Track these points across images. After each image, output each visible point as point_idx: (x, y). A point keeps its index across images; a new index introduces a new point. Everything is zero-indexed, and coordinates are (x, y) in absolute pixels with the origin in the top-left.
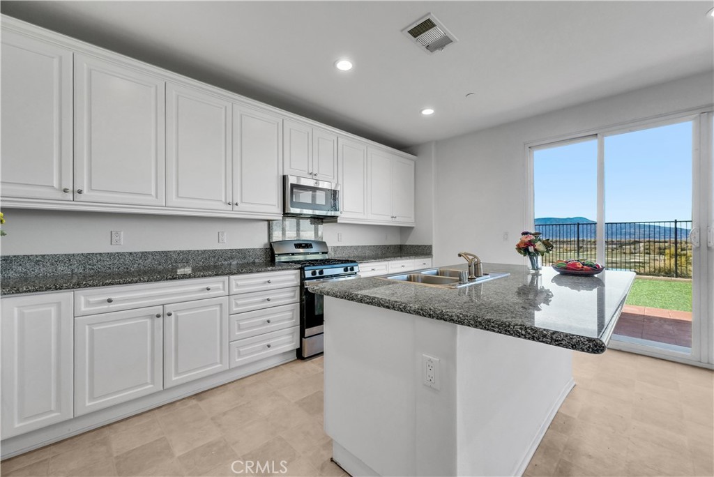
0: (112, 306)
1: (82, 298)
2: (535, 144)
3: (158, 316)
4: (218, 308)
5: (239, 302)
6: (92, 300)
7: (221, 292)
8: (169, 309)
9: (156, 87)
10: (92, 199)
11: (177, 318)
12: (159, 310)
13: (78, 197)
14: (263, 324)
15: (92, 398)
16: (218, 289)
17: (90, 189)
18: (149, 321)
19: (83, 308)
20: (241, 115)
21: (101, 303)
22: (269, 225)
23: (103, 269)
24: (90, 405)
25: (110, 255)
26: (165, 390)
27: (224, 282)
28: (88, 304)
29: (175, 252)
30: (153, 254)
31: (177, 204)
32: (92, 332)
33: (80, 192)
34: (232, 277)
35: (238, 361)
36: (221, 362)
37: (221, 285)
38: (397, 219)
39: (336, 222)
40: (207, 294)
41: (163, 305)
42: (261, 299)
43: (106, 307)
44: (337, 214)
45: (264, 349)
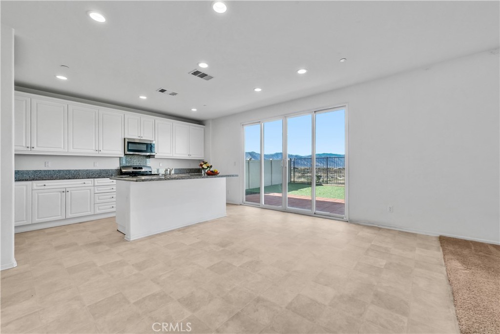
0: (46, 187)
1: (35, 184)
2: (245, 124)
3: (63, 192)
4: (89, 191)
5: (99, 189)
6: (38, 185)
7: (91, 185)
8: (67, 190)
9: (64, 107)
10: (38, 150)
11: (71, 193)
12: (64, 190)
13: (32, 149)
14: (110, 198)
15: (38, 218)
16: (89, 183)
17: (37, 146)
18: (60, 193)
19: (35, 187)
20: (103, 114)
21: (42, 186)
22: (120, 159)
23: (42, 176)
24: (37, 220)
25: (45, 171)
26: (66, 219)
27: (91, 181)
28: (37, 186)
29: (73, 170)
30: (63, 171)
31: (72, 151)
32: (38, 196)
33: (33, 148)
34: (95, 179)
35: (98, 212)
36: (90, 211)
37: (90, 182)
38: (192, 156)
39: (154, 157)
40: (84, 185)
41: (65, 188)
42: (109, 188)
43: (43, 187)
44: (153, 154)
45: (110, 208)
